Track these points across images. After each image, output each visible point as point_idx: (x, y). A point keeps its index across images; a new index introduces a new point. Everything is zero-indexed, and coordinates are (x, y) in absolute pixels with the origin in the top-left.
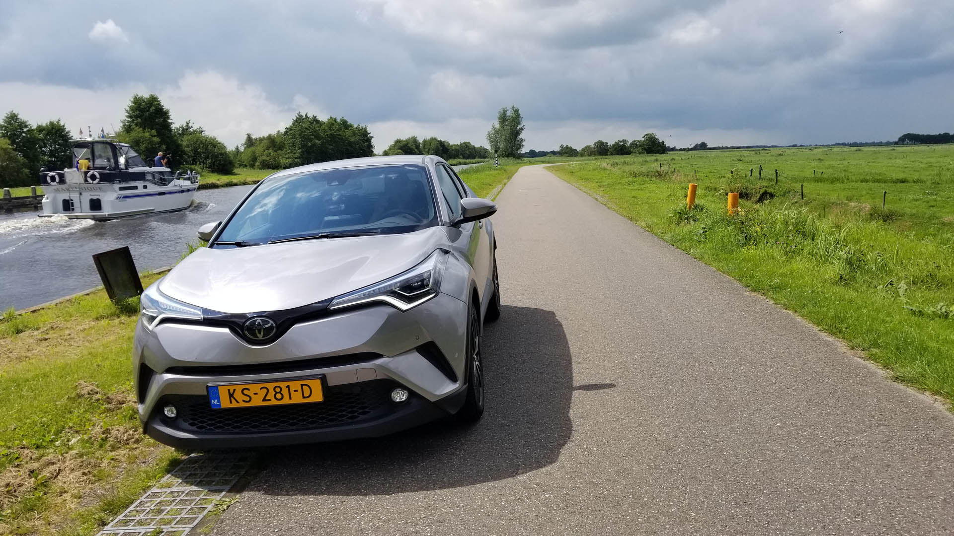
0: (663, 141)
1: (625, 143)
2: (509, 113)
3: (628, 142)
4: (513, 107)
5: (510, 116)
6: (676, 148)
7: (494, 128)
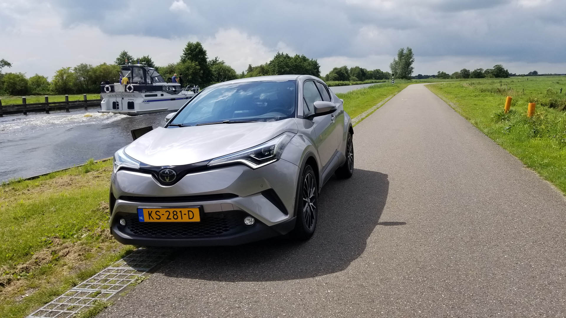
0: (507, 70)
1: (481, 71)
2: (405, 52)
3: (483, 70)
4: (408, 48)
5: (405, 53)
6: (516, 74)
7: (395, 61)
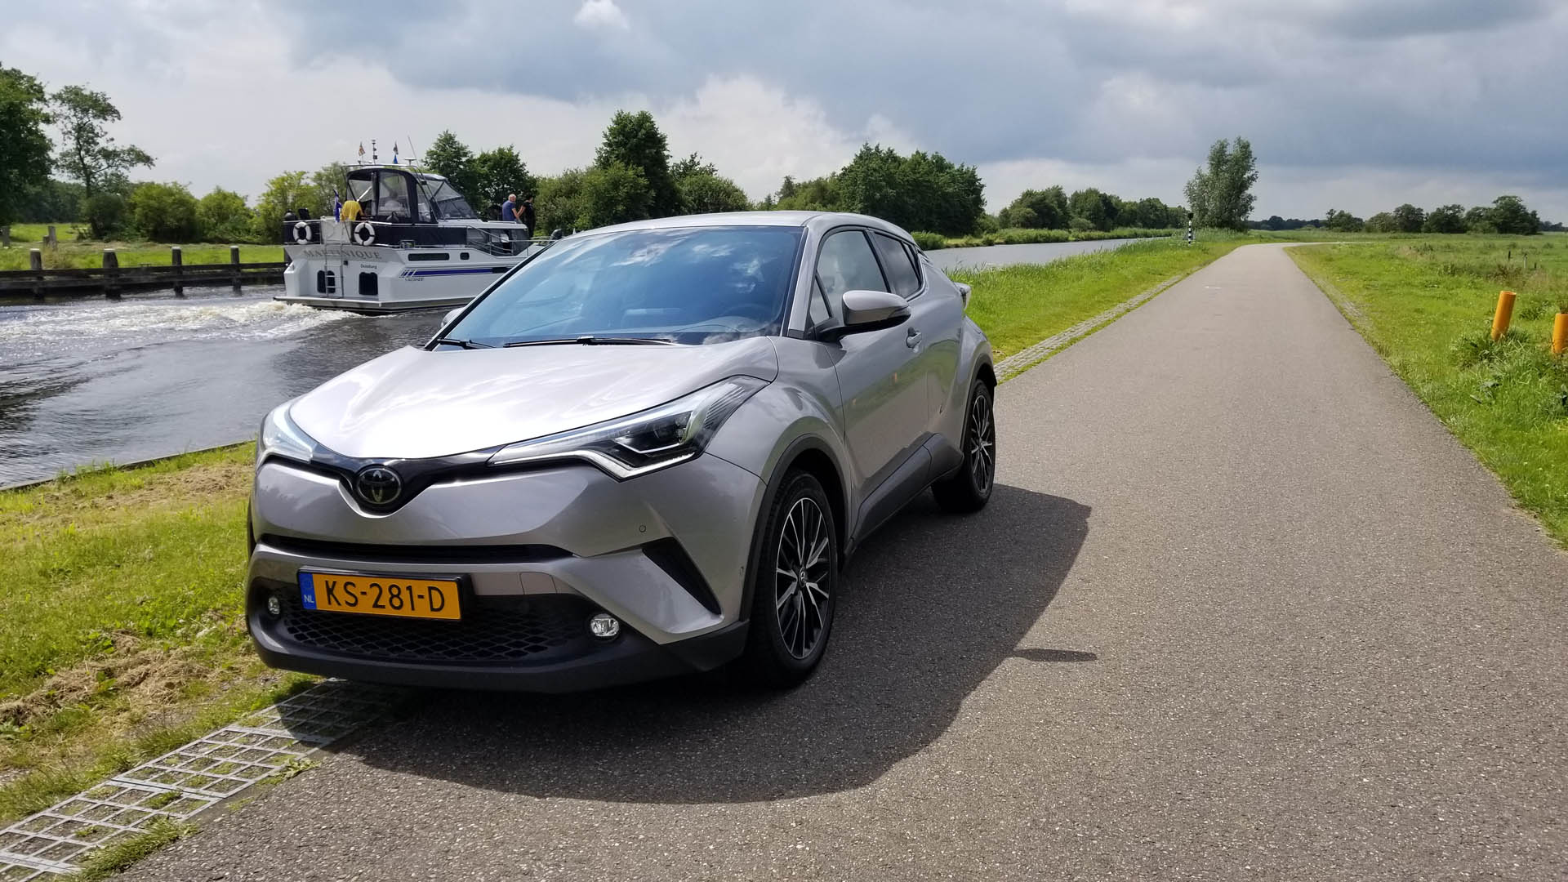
0: (1534, 212)
1: (1457, 212)
2: (1231, 150)
3: (1463, 210)
4: (1239, 139)
5: (1231, 155)
7: (1200, 176)
